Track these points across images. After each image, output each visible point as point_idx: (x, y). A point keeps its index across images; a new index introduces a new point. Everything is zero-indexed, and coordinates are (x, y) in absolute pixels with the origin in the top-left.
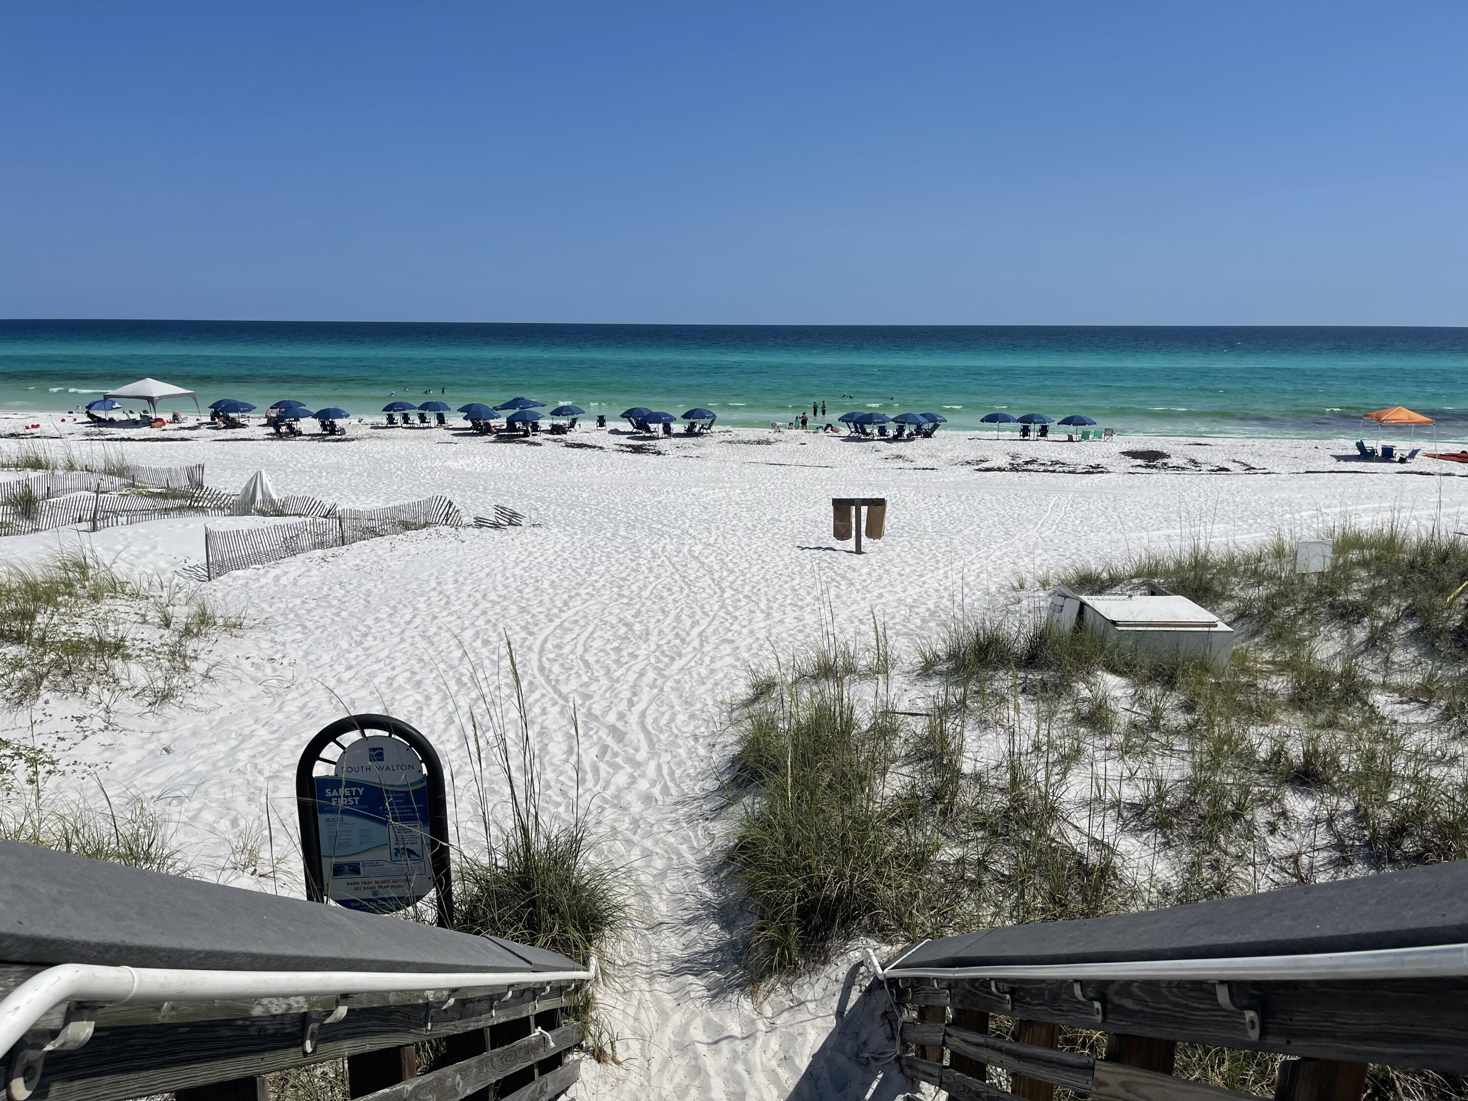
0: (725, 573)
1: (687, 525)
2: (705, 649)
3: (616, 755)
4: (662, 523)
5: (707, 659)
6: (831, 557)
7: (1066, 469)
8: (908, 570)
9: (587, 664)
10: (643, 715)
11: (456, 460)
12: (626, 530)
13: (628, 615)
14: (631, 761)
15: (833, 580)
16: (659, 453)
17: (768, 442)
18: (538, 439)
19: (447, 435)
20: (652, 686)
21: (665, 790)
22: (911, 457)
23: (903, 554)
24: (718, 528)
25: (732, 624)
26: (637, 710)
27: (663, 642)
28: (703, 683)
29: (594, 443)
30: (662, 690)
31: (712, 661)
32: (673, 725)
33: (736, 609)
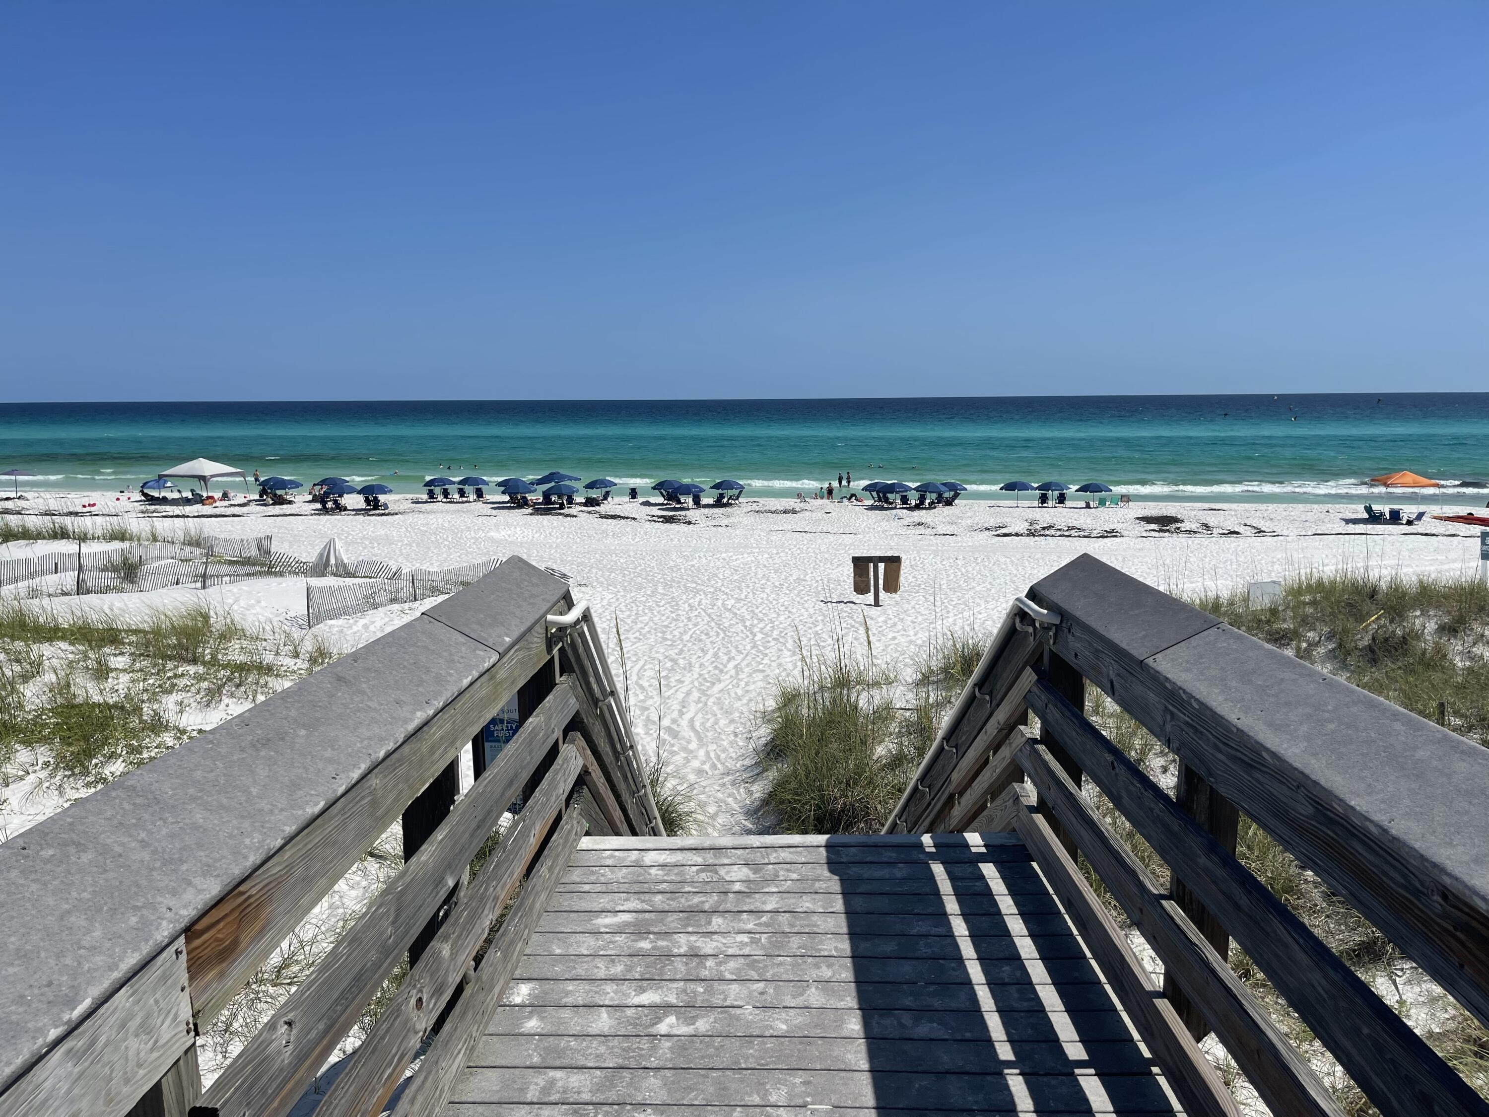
0: (756, 622)
1: (720, 584)
2: (741, 676)
3: (673, 745)
4: (696, 583)
5: (742, 684)
6: (851, 609)
7: (1082, 534)
8: (920, 618)
9: (642, 687)
10: (692, 720)
11: (498, 530)
12: (664, 589)
13: (672, 653)
14: (685, 749)
15: (853, 626)
16: (690, 523)
17: (794, 512)
18: (574, 510)
19: (486, 509)
20: (698, 701)
21: (714, 766)
22: (932, 524)
23: (917, 606)
24: (748, 586)
25: (763, 659)
26: (687, 717)
27: (705, 672)
28: (740, 700)
29: (627, 515)
30: (706, 704)
31: (747, 684)
32: (716, 727)
33: (766, 648)
